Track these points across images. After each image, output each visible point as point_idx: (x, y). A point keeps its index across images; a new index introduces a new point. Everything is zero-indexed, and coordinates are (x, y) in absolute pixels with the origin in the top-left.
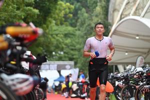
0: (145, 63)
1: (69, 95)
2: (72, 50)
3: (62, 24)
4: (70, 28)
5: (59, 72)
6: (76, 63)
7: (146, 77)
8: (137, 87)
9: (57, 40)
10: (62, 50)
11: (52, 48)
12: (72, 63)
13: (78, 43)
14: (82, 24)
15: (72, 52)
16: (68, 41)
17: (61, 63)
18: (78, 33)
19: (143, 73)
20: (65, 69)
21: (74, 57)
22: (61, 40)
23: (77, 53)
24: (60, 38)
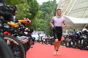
0: (69, 32)
1: (42, 43)
2: (43, 27)
3: (39, 19)
4: (42, 20)
5: (39, 35)
6: (44, 32)
7: (69, 37)
8: (66, 40)
9: (38, 24)
10: (40, 27)
11: (36, 27)
12: (43, 32)
13: (45, 25)
14: (47, 18)
15: (43, 28)
16: (42, 24)
17: (39, 32)
18: (45, 21)
19: (68, 35)
20: (41, 34)
21: (44, 30)
22: (39, 24)
23: (45, 28)
24: (39, 23)
